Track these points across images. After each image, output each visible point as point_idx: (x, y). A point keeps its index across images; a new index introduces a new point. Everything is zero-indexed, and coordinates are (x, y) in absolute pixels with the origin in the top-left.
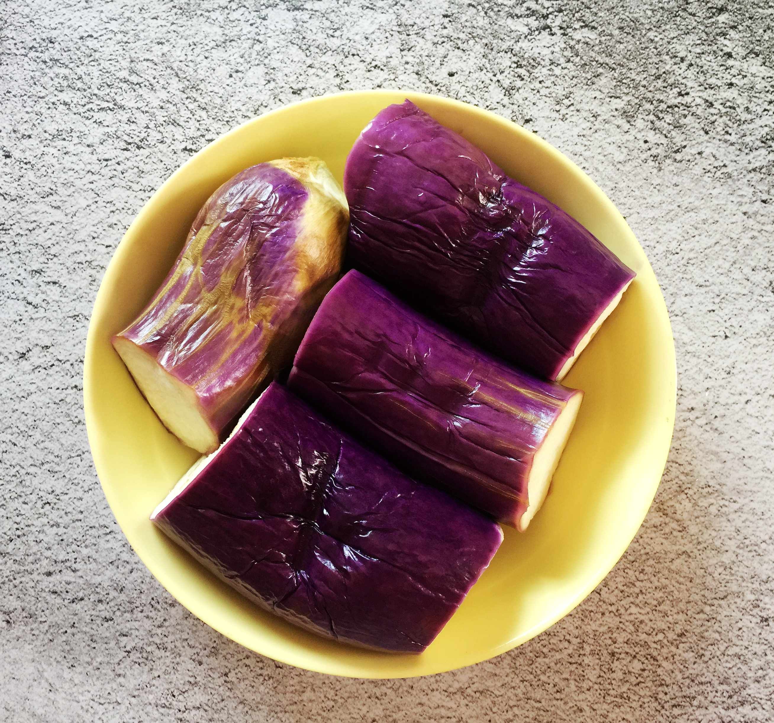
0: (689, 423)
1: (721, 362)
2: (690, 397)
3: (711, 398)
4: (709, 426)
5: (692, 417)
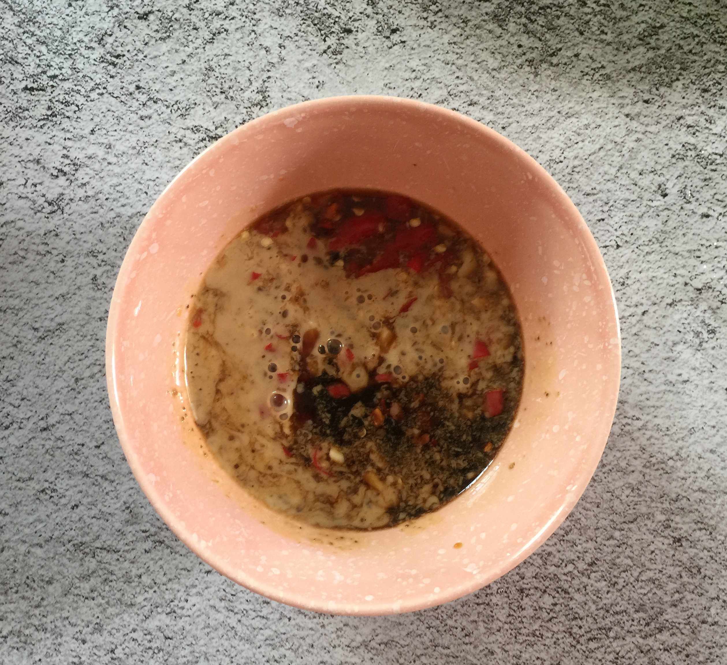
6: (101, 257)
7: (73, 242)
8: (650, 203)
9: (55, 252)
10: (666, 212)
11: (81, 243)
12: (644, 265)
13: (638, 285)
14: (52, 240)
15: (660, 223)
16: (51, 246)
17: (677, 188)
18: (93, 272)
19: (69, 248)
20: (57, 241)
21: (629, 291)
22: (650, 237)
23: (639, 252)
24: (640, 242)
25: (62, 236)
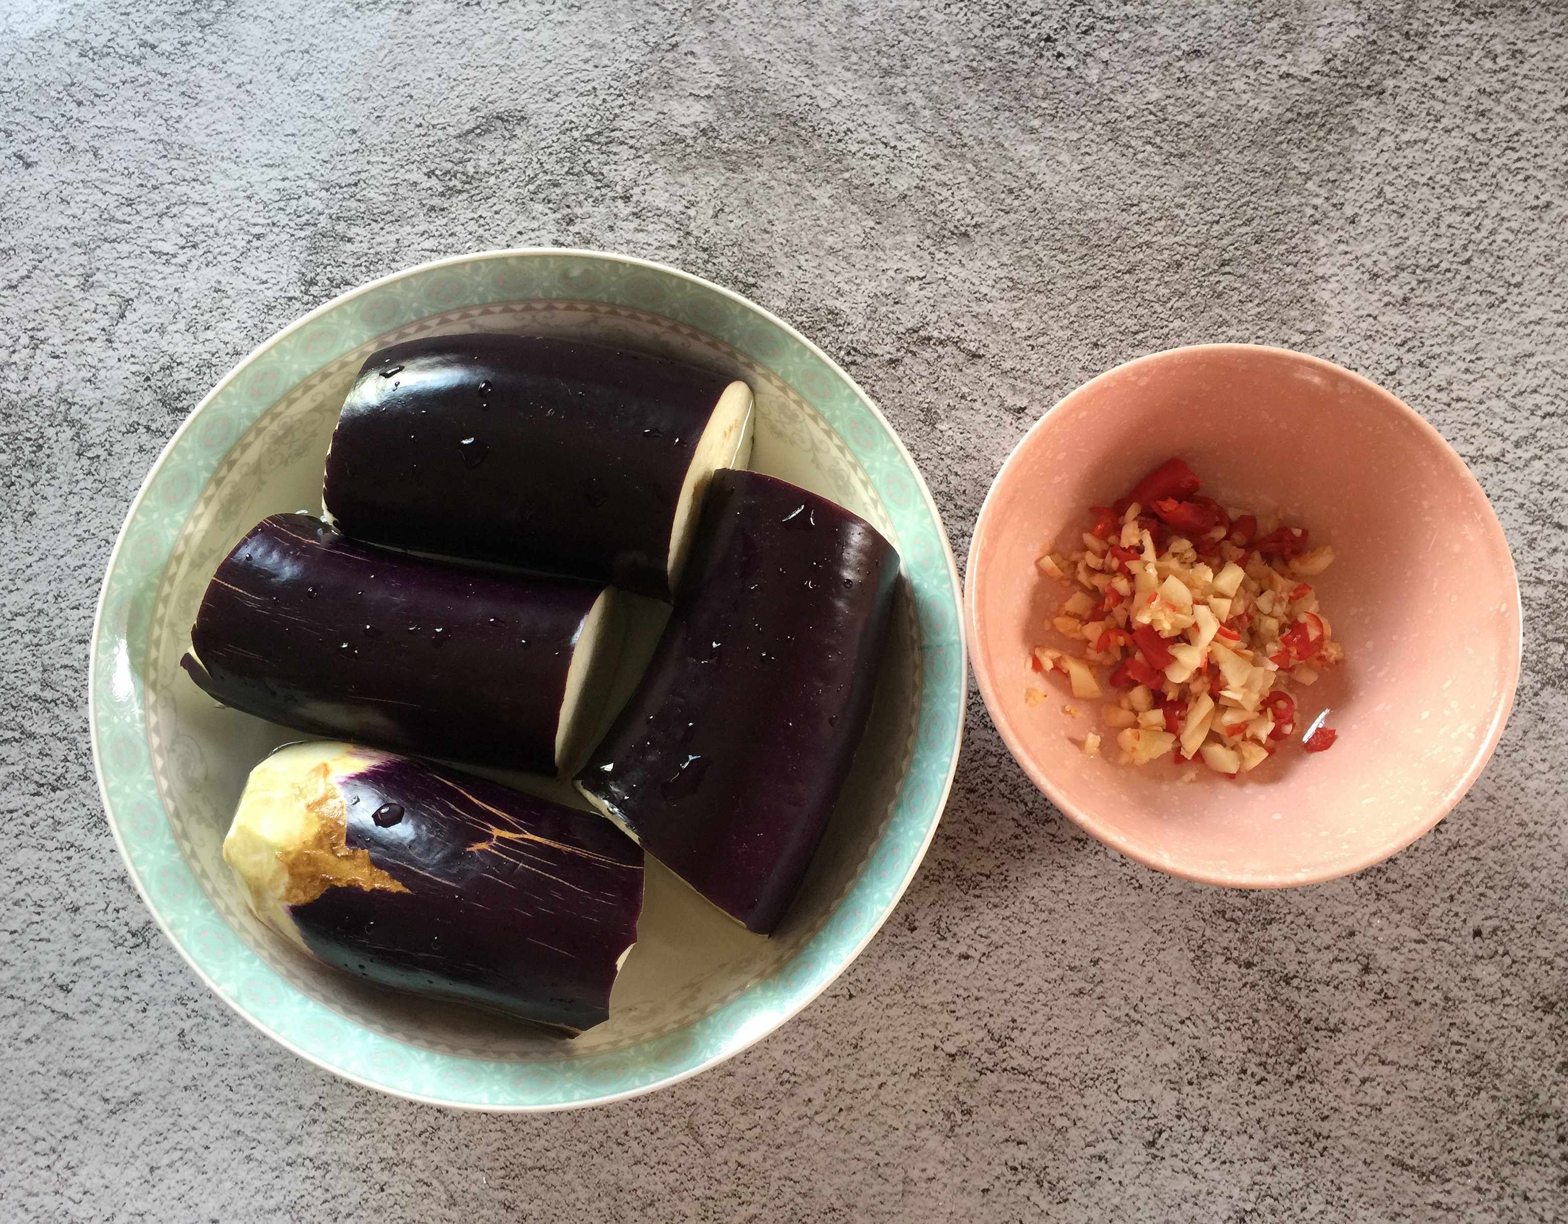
0: (806, 1120)
1: (845, 1031)
2: (806, 1085)
3: (834, 1083)
4: (832, 1123)
5: (810, 1113)
6: (191, 1005)
7: (157, 986)
8: (893, 939)
9: (135, 998)
10: (914, 951)
11: (168, 987)
12: (882, 1023)
13: (875, 1047)
14: (133, 982)
15: (904, 966)
16: (131, 990)
17: (929, 919)
18: (180, 1025)
19: (153, 993)
20: (140, 983)
21: (863, 1056)
22: (891, 985)
23: (876, 1004)
24: (880, 991)
25: (145, 977)
